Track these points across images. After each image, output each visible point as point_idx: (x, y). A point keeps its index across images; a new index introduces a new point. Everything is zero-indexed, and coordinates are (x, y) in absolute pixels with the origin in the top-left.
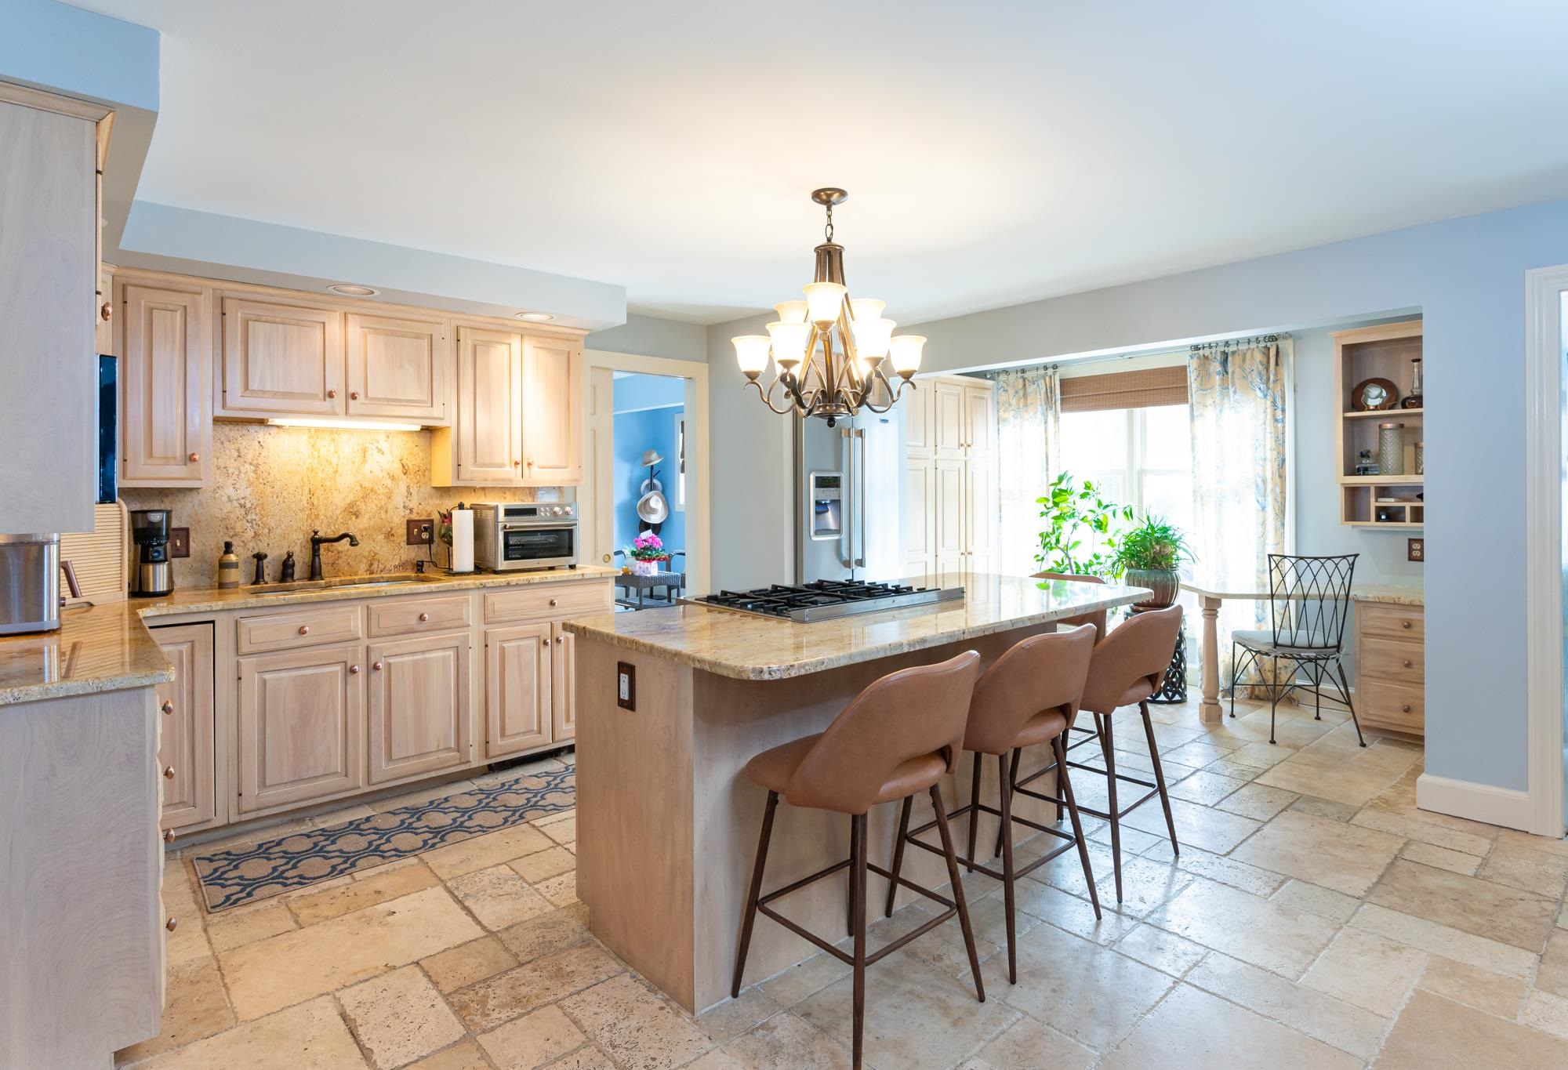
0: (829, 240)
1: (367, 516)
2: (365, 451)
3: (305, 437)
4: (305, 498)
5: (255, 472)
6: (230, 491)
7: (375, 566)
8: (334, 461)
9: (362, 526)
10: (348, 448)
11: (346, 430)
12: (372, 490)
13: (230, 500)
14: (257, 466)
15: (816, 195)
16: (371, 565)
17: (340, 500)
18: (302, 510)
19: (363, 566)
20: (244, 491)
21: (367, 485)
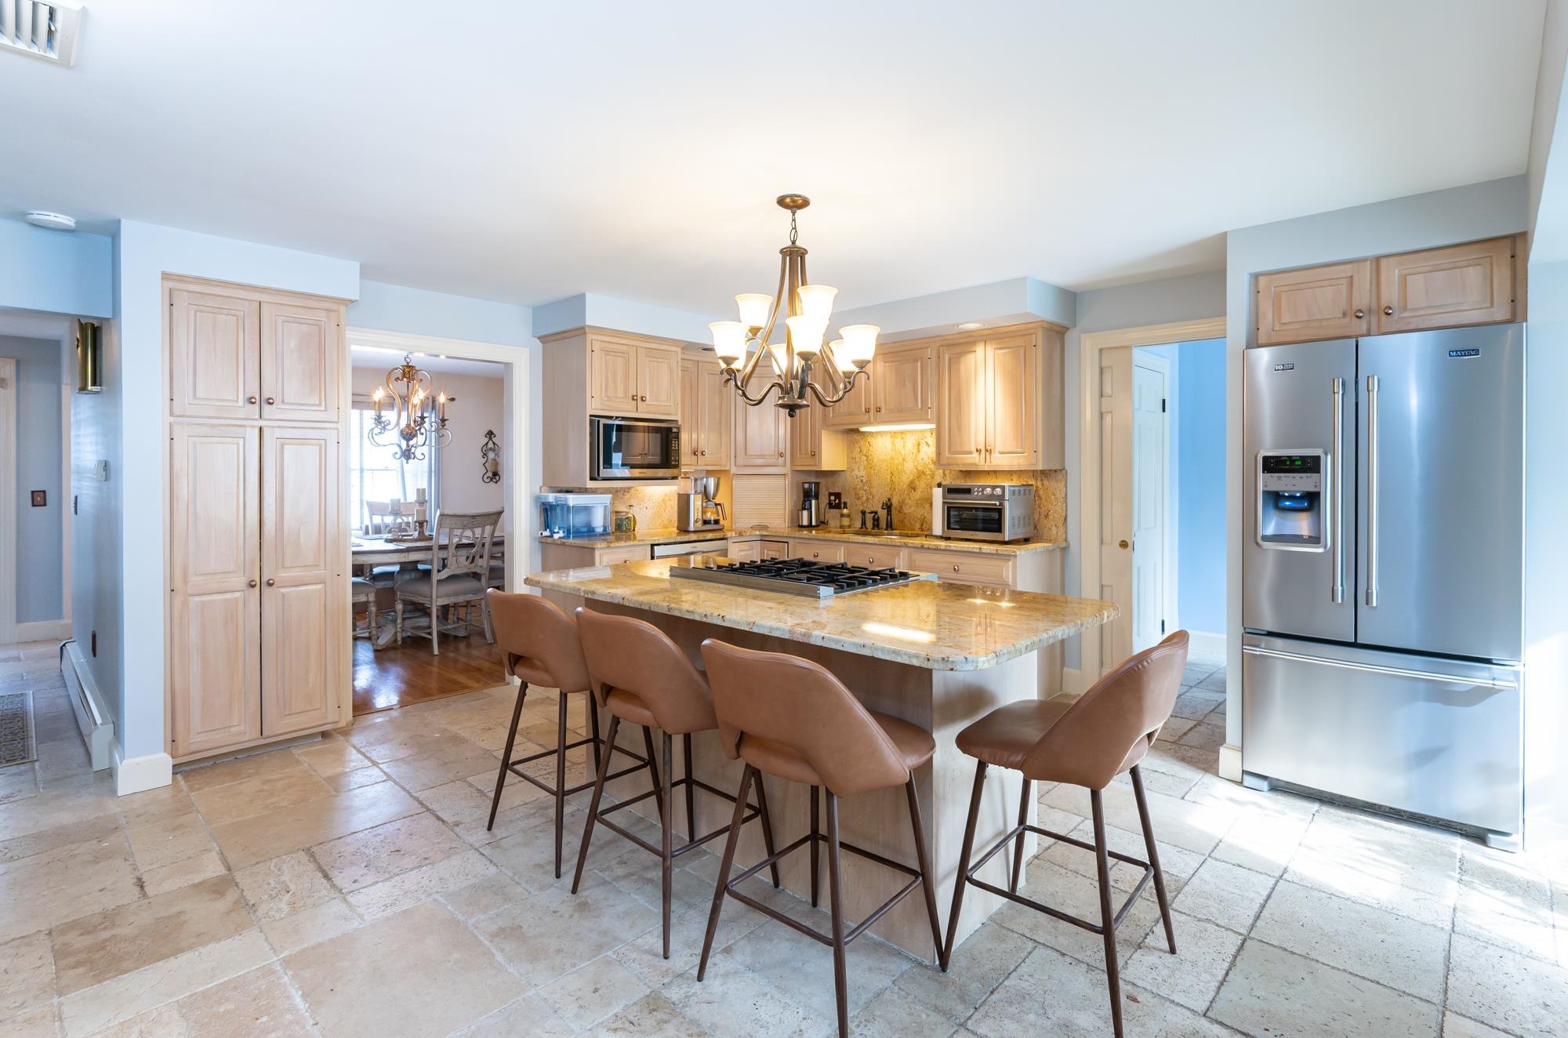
0: (794, 242)
1: (921, 490)
2: (919, 445)
3: (888, 438)
4: (889, 477)
5: (867, 460)
6: (857, 472)
7: (924, 526)
8: (903, 453)
9: (917, 498)
10: (910, 442)
11: (909, 431)
12: (923, 472)
13: (857, 478)
14: (868, 457)
15: (781, 202)
16: (922, 525)
17: (906, 479)
18: (887, 485)
19: (918, 525)
20: (863, 473)
21: (920, 468)
